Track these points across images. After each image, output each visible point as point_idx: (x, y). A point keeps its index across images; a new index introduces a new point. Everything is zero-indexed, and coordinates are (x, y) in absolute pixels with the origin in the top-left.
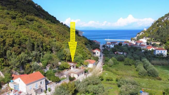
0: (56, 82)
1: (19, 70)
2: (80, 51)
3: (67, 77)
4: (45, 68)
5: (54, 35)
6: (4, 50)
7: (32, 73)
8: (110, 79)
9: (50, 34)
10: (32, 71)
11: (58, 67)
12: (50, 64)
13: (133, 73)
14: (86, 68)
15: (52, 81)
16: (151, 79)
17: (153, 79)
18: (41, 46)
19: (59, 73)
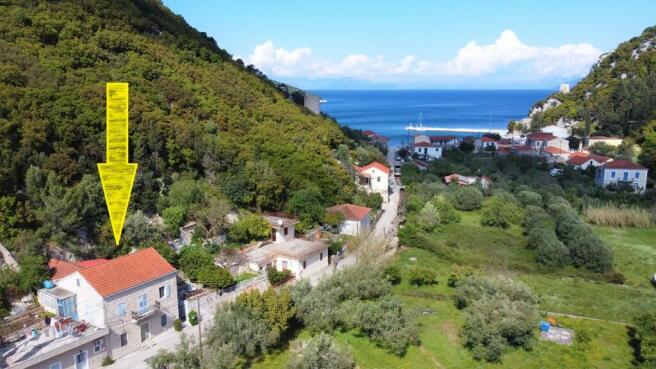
0: (221, 288)
1: (74, 243)
2: (309, 172)
3: (261, 268)
4: (177, 236)
5: (207, 110)
6: (17, 164)
7: (127, 252)
8: (426, 280)
9: (195, 105)
10: (124, 247)
11: (224, 231)
12: (194, 219)
13: (513, 255)
14: (335, 239)
15: (205, 286)
16: (582, 280)
17: (593, 278)
18: (160, 152)
19: (229, 253)
